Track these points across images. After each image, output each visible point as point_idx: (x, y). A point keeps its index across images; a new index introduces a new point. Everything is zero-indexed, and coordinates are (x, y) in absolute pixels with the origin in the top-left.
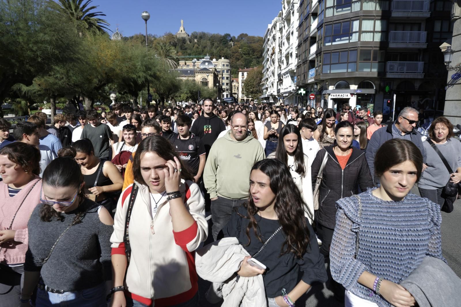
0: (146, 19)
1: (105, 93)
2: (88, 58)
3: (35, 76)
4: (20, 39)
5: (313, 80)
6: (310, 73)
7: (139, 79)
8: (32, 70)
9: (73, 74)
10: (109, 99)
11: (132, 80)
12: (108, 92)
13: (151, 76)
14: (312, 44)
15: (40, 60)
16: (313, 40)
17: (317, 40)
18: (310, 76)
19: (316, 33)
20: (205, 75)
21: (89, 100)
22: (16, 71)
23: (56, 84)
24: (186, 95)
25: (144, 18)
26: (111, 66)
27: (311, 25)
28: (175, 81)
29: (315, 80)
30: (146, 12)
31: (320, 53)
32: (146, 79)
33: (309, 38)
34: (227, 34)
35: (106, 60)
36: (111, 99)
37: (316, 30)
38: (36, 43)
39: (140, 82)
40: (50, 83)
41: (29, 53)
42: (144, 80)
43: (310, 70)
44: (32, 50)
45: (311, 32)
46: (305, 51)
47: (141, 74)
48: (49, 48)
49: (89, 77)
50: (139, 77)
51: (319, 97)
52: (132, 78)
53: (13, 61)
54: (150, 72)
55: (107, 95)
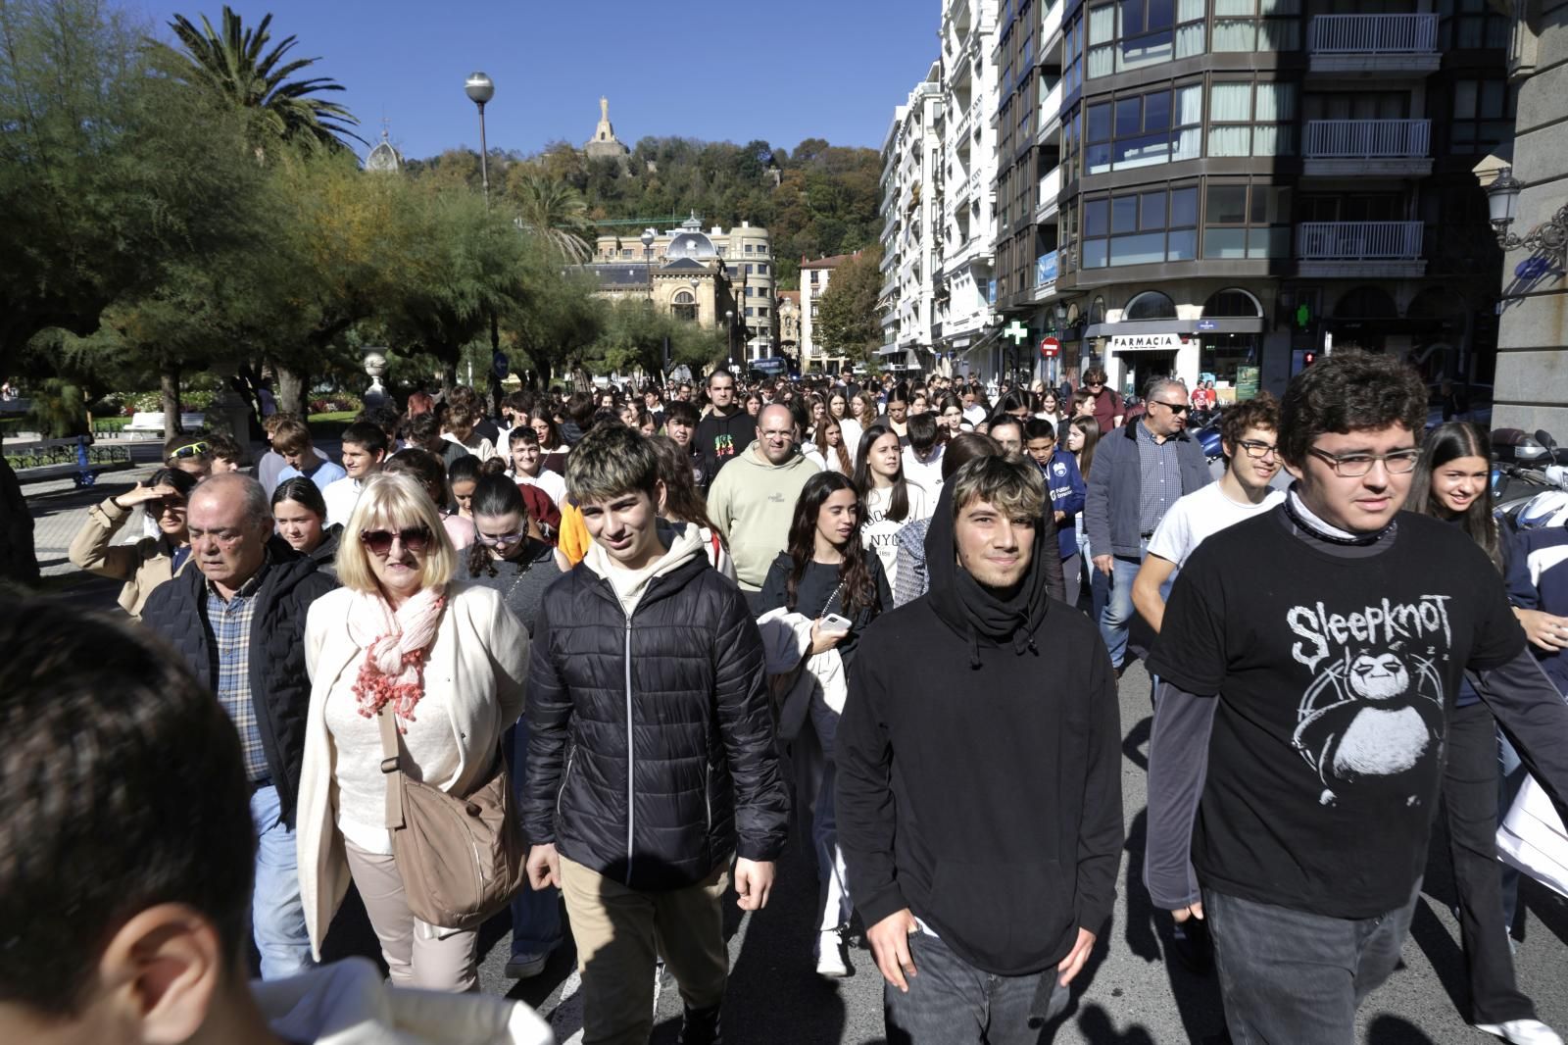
0: (481, 99)
1: (347, 351)
2: (287, 237)
3: (105, 302)
4: (55, 177)
5: (1051, 291)
6: (1042, 267)
7: (460, 303)
8: (98, 280)
9: (236, 290)
10: (362, 371)
11: (439, 307)
12: (356, 349)
13: (501, 290)
14: (1044, 169)
15: (121, 246)
16: (1049, 157)
17: (1062, 155)
18: (1040, 277)
19: (1057, 131)
20: (685, 284)
21: (292, 377)
22: (43, 286)
23: (181, 324)
24: (624, 352)
25: (476, 94)
26: (365, 258)
27: (1040, 107)
28: (585, 308)
29: (1059, 291)
30: (482, 76)
31: (1073, 199)
32: (484, 301)
33: (1035, 151)
34: (758, 143)
35: (346, 241)
36: (370, 371)
37: (1058, 123)
38: (108, 189)
39: (463, 311)
40: (161, 323)
41: (84, 223)
42: (477, 306)
43: (1041, 259)
44: (94, 214)
45: (1040, 129)
46: (1023, 195)
47: (469, 285)
48: (154, 205)
49: (290, 299)
50: (462, 295)
51: (1072, 347)
52: (439, 298)
53: (33, 252)
54: (497, 278)
55: (352, 357)
